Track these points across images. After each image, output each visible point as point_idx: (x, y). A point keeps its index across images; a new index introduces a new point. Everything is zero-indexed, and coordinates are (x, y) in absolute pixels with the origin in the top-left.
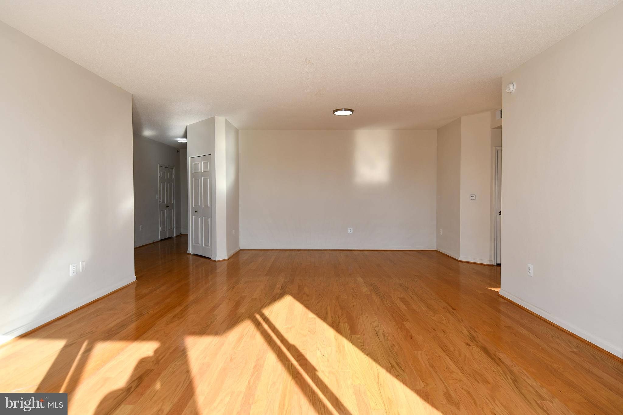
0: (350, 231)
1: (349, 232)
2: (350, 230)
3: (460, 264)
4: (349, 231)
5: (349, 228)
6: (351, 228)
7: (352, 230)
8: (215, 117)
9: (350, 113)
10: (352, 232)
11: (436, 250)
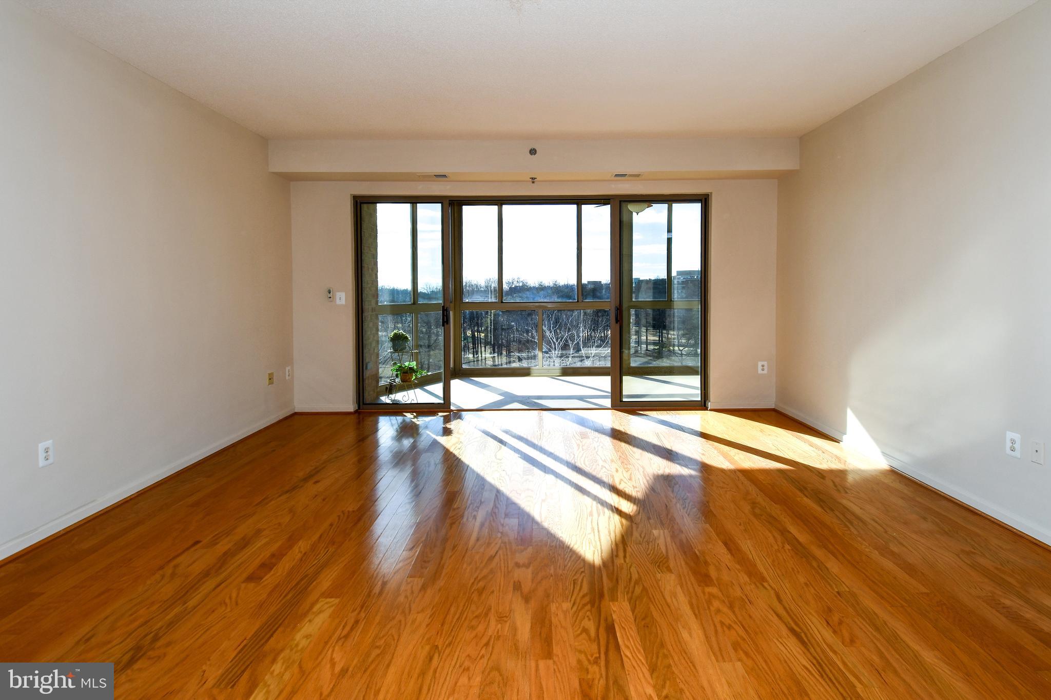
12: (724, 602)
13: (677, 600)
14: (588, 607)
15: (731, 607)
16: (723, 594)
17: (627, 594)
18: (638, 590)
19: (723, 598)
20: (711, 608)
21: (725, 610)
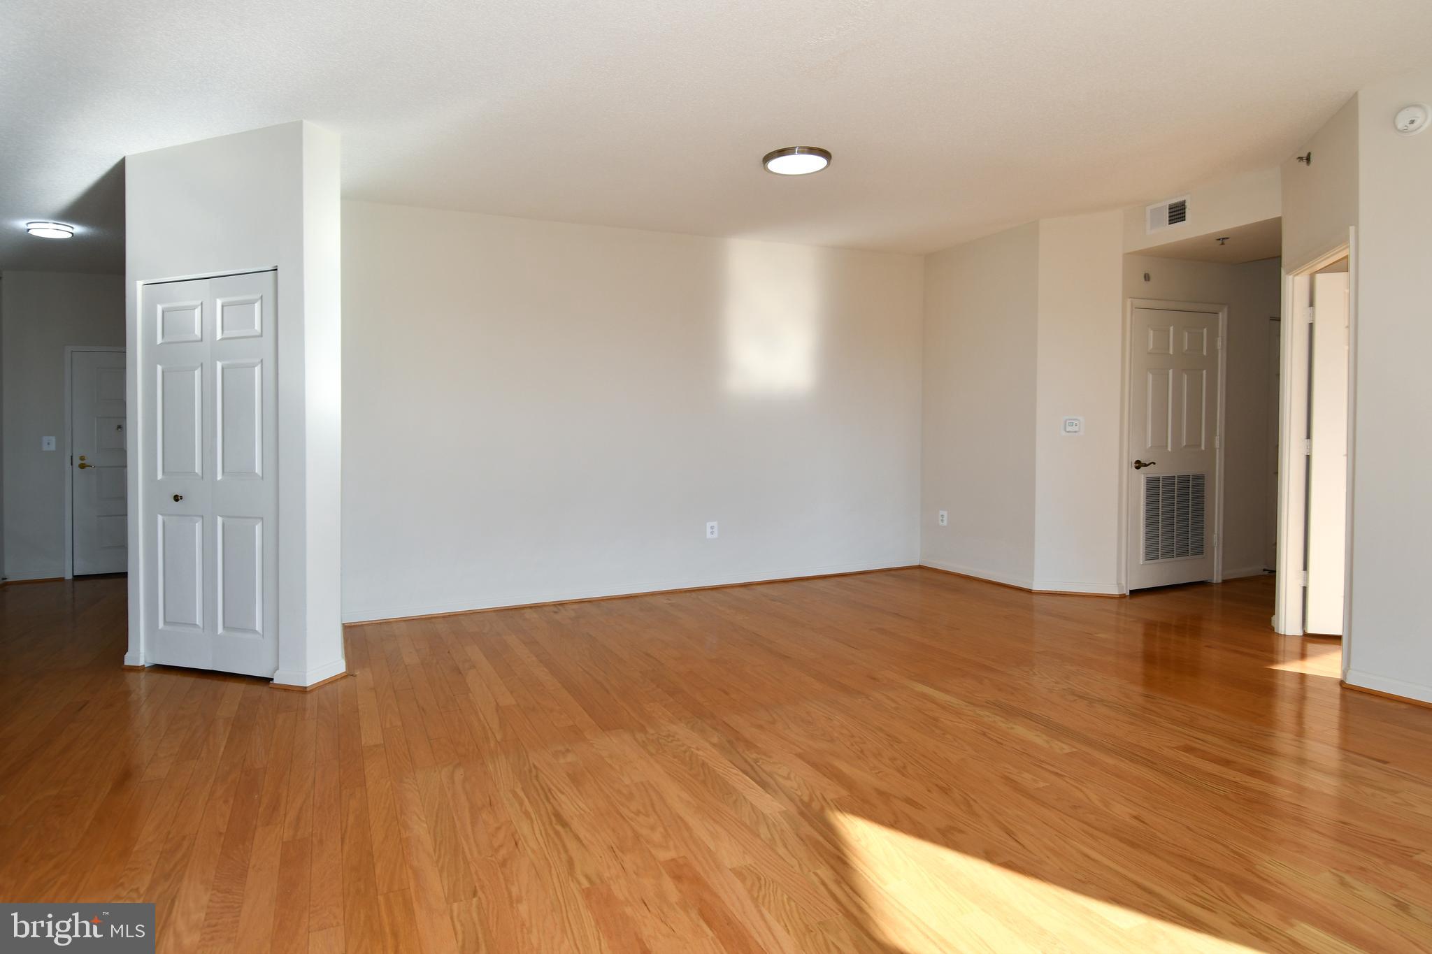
0: (712, 533)
1: (709, 536)
2: (711, 529)
3: (1036, 599)
4: (709, 530)
5: (708, 524)
6: (715, 524)
7: (716, 530)
8: (305, 121)
9: (818, 163)
10: (715, 535)
11: (920, 567)
12: (648, 842)
13: (708, 830)
14: (806, 799)
15: (637, 836)
16: (650, 851)
17: (774, 823)
18: (763, 831)
19: (648, 846)
20: (662, 830)
21: (644, 832)
